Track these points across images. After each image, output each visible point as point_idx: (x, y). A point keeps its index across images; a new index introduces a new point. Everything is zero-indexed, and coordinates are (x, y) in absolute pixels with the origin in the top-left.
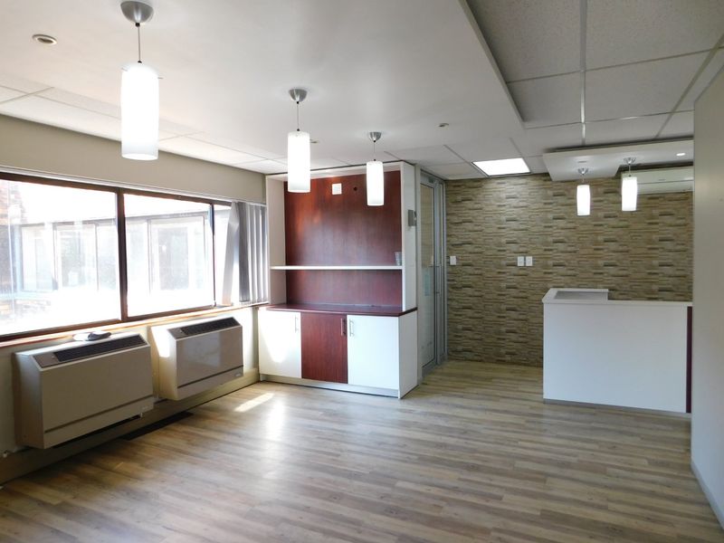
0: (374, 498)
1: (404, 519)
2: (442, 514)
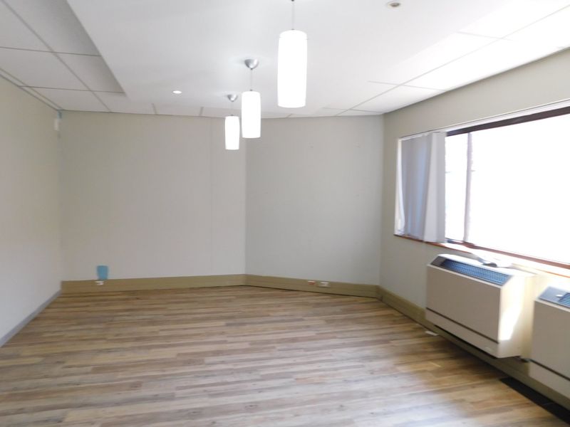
0: (219, 418)
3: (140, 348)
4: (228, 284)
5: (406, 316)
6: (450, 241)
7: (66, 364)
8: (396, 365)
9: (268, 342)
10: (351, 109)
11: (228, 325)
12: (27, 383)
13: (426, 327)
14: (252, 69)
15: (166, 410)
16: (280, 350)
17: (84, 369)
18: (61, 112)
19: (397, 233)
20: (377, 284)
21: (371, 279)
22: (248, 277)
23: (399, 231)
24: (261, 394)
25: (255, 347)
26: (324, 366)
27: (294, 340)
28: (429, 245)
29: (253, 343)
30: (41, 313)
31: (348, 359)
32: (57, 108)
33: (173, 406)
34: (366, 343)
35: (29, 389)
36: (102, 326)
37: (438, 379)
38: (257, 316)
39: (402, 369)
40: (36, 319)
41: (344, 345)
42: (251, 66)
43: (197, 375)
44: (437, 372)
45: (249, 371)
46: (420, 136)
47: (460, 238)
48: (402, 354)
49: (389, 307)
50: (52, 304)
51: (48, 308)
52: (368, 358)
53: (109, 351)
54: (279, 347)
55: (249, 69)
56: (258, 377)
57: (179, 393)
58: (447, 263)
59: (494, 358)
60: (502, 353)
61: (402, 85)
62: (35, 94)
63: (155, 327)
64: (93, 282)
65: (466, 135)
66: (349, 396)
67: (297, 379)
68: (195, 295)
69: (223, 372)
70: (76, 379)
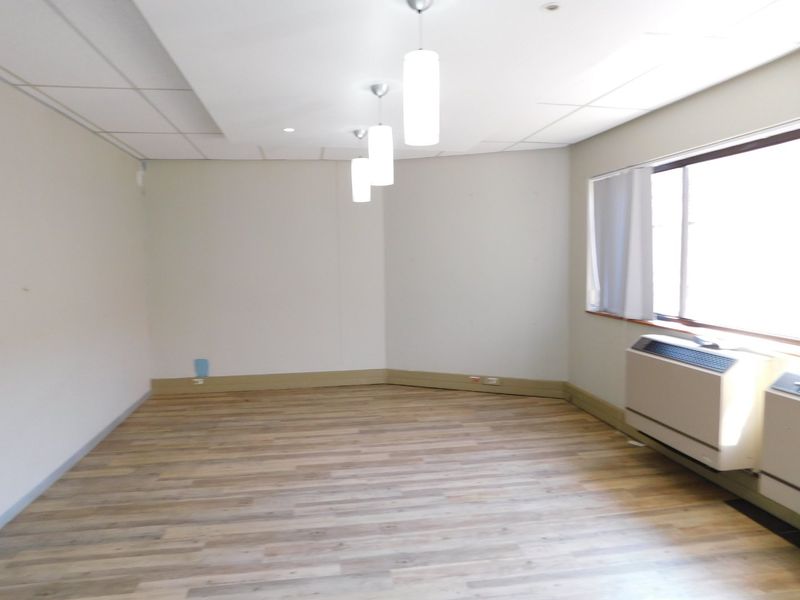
0: (348, 540)
1: (300, 531)
2: (262, 547)
3: (249, 459)
4: (364, 381)
5: (603, 421)
6: (661, 318)
7: (161, 477)
8: (581, 482)
9: (413, 453)
10: (522, 142)
11: (361, 432)
12: (118, 496)
13: (629, 436)
14: (380, 97)
15: (284, 529)
16: (429, 463)
17: (183, 483)
18: (145, 162)
19: (590, 309)
20: (565, 379)
21: (557, 374)
22: (390, 373)
23: (593, 306)
24: (401, 514)
25: (397, 459)
26: (485, 482)
27: (448, 451)
28: (630, 324)
29: (393, 454)
30: (129, 418)
31: (518, 474)
32: (140, 157)
33: (292, 525)
34: (545, 455)
35: (120, 502)
36: (203, 433)
37: (638, 499)
38: (399, 422)
39: (591, 487)
40: (122, 425)
41: (513, 458)
42: (380, 93)
43: (322, 491)
44: (640, 491)
45: (388, 487)
46: (618, 174)
47: (674, 313)
48: (591, 469)
49: (581, 410)
50: (140, 408)
51: (136, 412)
52: (546, 474)
53: (212, 462)
54: (427, 458)
55: (376, 97)
56: (399, 494)
57: (298, 511)
58: (653, 347)
59: (715, 471)
60: (725, 464)
61: (587, 105)
62: (114, 141)
63: (267, 435)
64: (189, 380)
65: (680, 170)
66: (516, 518)
67: (449, 497)
68: (320, 396)
69: (353, 488)
70: (173, 493)
